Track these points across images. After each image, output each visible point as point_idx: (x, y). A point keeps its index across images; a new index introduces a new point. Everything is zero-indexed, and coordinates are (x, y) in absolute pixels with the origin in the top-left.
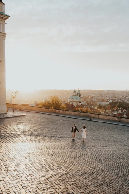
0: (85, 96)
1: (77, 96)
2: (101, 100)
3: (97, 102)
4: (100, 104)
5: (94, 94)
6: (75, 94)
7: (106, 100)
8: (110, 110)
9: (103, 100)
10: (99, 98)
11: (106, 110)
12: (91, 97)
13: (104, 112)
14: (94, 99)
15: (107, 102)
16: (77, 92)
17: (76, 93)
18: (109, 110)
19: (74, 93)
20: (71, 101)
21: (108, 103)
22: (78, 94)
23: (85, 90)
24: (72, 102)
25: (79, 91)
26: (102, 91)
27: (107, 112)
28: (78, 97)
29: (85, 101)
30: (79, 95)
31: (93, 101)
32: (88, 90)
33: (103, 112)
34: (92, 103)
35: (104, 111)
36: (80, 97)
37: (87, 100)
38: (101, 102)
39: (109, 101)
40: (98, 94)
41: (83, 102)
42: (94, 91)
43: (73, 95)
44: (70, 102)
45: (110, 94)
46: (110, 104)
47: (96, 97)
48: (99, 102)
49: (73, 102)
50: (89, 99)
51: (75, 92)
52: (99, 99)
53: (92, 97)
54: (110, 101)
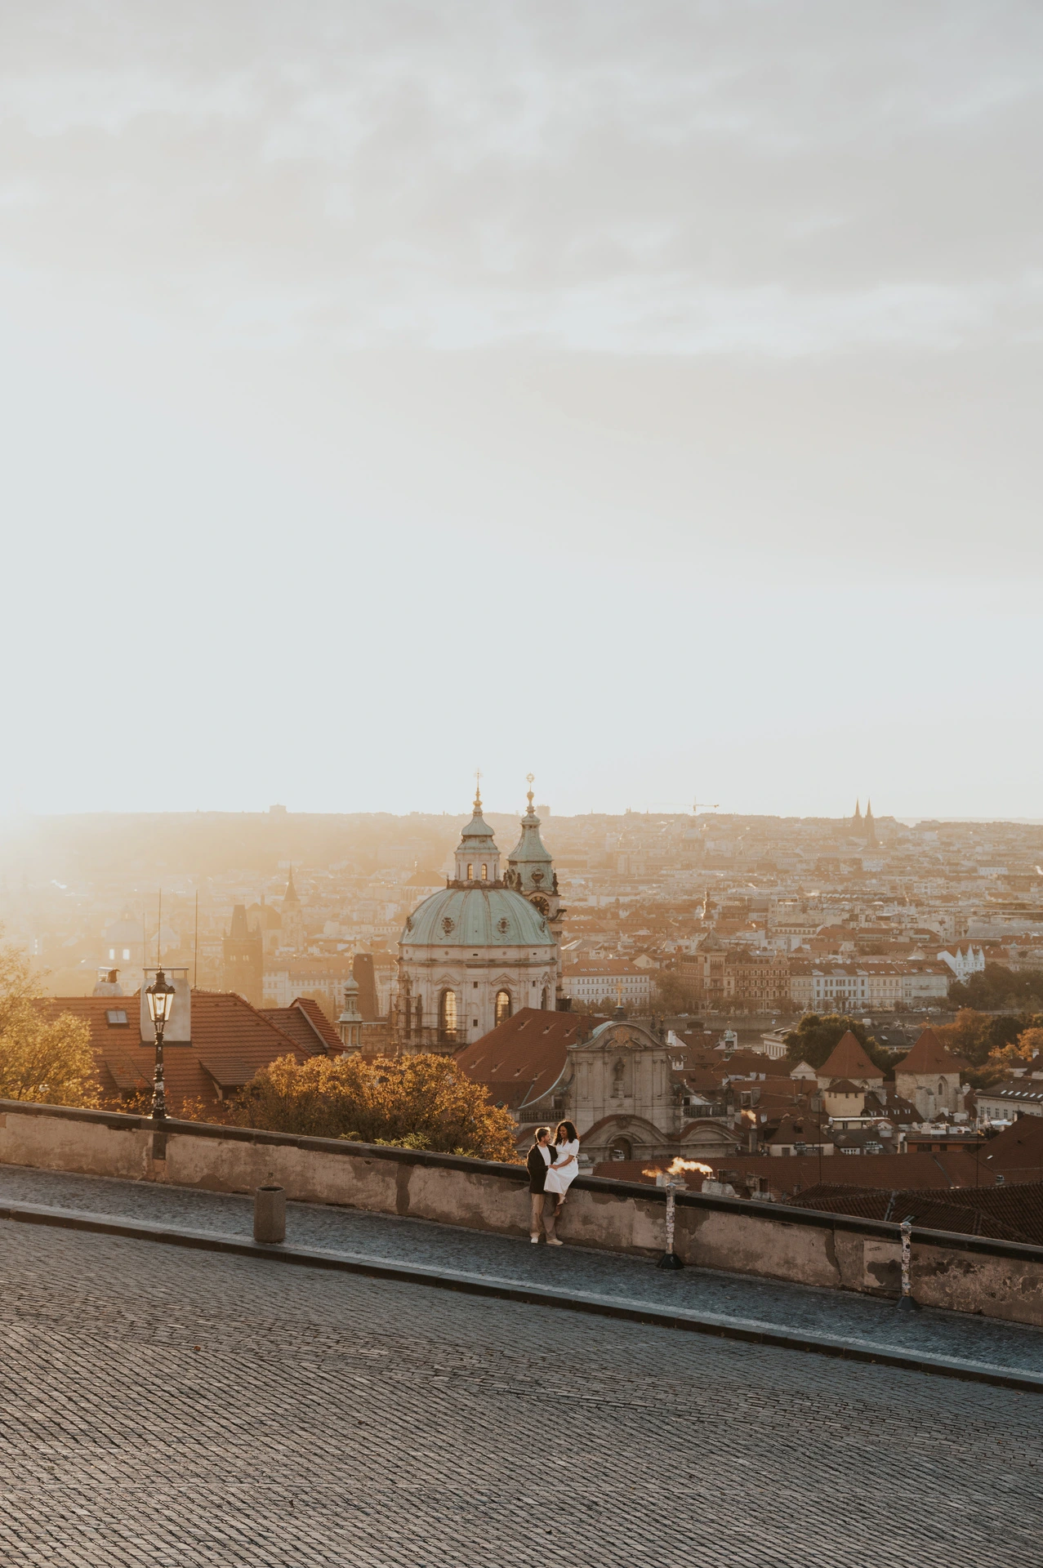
0: (649, 892)
1: (510, 896)
2: (847, 946)
3: (800, 967)
4: (841, 999)
5: (768, 866)
6: (478, 872)
7: (907, 948)
8: (954, 1079)
9: (877, 950)
10: (832, 920)
11: (890, 1078)
12: (727, 913)
13: (872, 1104)
14: (754, 938)
15: (920, 966)
16: (508, 842)
17: (494, 852)
18: (930, 1081)
19: (460, 853)
20: (431, 963)
21: (939, 987)
22: (526, 872)
23: (648, 818)
24: (439, 972)
25: (530, 825)
26: (863, 825)
27: (902, 1103)
28: (517, 906)
29: (642, 962)
30: (537, 878)
31: (741, 956)
32: (692, 822)
33: (857, 1103)
34: (729, 985)
35: (875, 1083)
36: (541, 906)
37: (669, 947)
38: (851, 970)
39: (945, 956)
40: (820, 872)
41: (623, 967)
42: (762, 829)
43: (456, 885)
44: (412, 971)
45: (972, 874)
46: (959, 995)
47: (782, 912)
48: (827, 969)
49: (454, 973)
50: (696, 929)
51: (477, 837)
52: (829, 938)
53: (739, 913)
54: (967, 965)
